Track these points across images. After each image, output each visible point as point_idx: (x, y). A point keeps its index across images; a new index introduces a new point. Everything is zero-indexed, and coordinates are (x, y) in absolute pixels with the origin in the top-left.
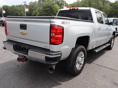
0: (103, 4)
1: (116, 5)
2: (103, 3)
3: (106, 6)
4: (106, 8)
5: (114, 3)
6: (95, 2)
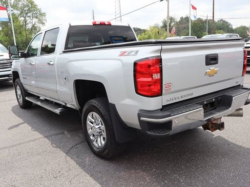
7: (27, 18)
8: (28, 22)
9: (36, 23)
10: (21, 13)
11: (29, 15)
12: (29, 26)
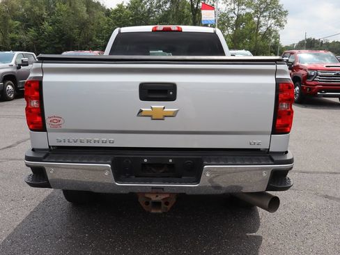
0: (87, 11)
1: (120, 16)
2: (87, 7)
3: (96, 15)
4: (99, 23)
5: (116, 10)
6: (64, 4)
7: (261, 19)
8: (262, 23)
9: (273, 25)
10: (256, 12)
11: (265, 14)
12: (263, 29)
